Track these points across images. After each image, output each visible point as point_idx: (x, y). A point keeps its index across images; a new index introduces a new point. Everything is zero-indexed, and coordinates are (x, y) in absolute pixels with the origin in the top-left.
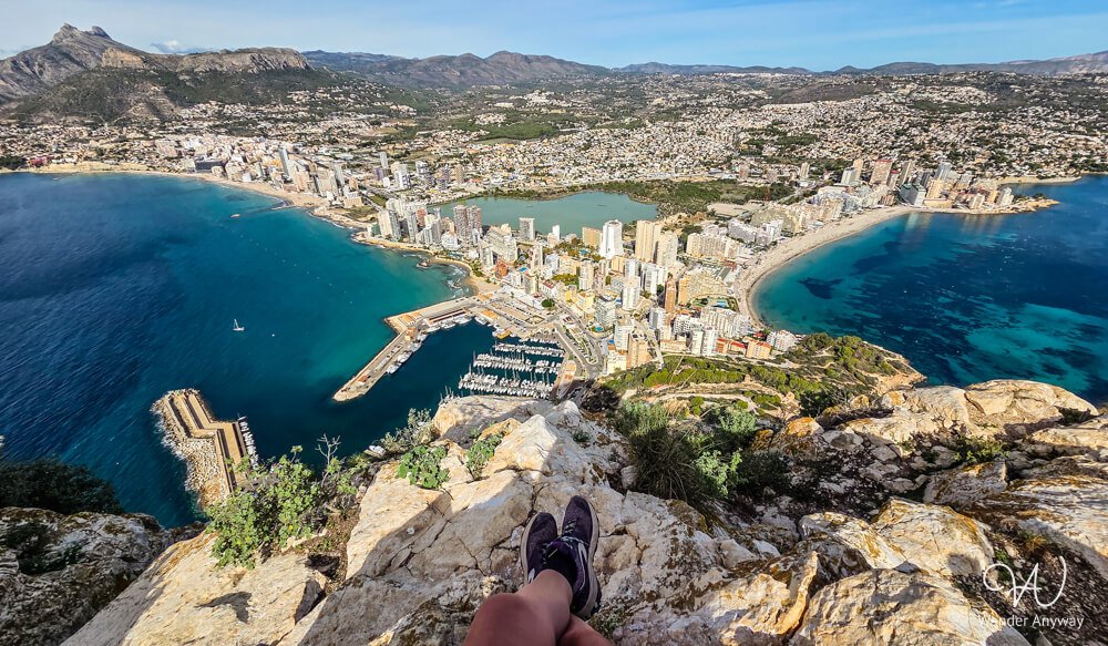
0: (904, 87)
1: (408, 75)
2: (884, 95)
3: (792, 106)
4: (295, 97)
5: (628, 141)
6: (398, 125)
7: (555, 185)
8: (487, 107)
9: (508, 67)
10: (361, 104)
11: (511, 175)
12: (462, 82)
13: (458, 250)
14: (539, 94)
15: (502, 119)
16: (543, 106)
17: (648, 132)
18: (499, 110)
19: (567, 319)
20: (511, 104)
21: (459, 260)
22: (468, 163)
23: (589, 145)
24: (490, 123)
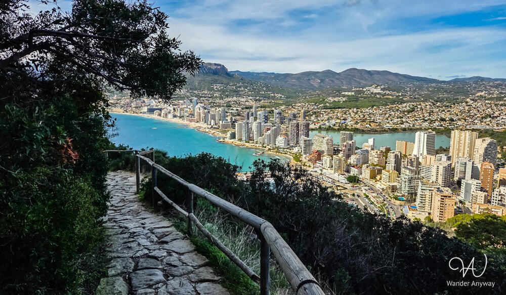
1: (287, 81)
4: (215, 87)
5: (449, 109)
6: (271, 102)
7: (378, 127)
8: (335, 95)
9: (355, 78)
10: (252, 92)
11: (343, 121)
12: (321, 86)
13: (287, 148)
14: (376, 87)
15: (344, 99)
16: (377, 94)
17: (469, 105)
18: (344, 96)
19: (369, 189)
20: (353, 93)
21: (285, 154)
22: (312, 115)
23: (413, 110)
24: (334, 101)
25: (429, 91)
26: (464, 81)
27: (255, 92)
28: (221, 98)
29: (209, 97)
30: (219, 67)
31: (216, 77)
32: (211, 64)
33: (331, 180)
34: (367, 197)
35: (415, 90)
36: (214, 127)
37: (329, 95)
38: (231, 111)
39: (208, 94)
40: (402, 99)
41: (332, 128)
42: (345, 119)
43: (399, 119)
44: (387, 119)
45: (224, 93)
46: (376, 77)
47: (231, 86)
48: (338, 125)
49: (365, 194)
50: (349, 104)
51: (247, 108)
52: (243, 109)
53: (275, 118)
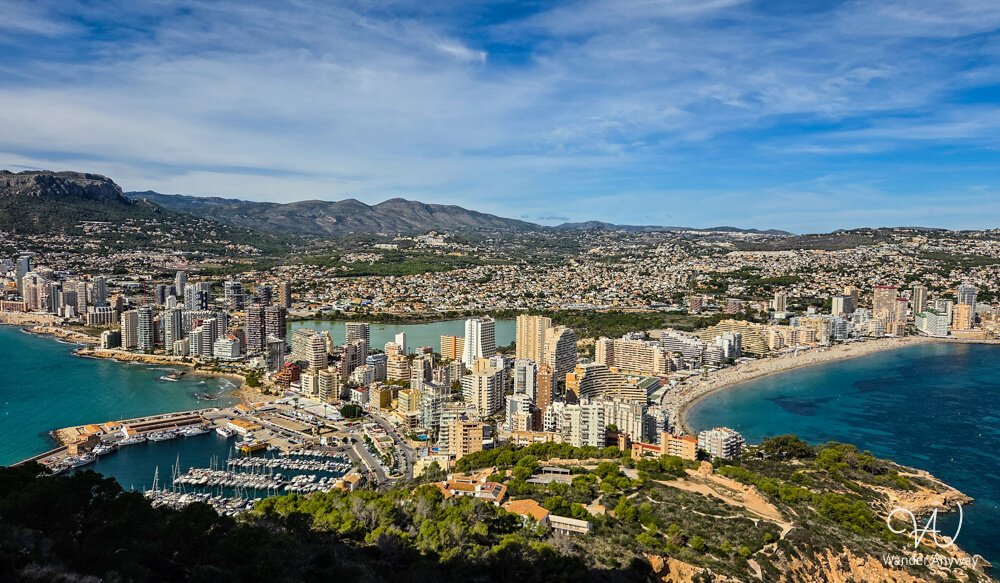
0: (910, 240)
1: (266, 219)
2: (886, 246)
3: (766, 253)
4: (88, 228)
5: (543, 277)
6: (227, 262)
7: (425, 311)
8: (361, 248)
9: (403, 216)
10: (182, 240)
11: (365, 301)
12: (338, 230)
13: (238, 361)
14: (435, 236)
15: (377, 258)
16: (438, 248)
17: (572, 270)
18: (377, 251)
19: (374, 427)
20: (395, 246)
21: (232, 372)
22: (307, 290)
23: (488, 279)
24: (359, 261)
25: (522, 244)
26: (575, 229)
27: (189, 241)
28: (103, 253)
29: (72, 252)
30: (98, 183)
31: (91, 205)
32: (75, 175)
33: (311, 417)
34: (368, 440)
35: (501, 243)
36: (71, 321)
37: (349, 249)
38: (123, 283)
39: (69, 244)
40: (478, 258)
41: (343, 315)
42: (370, 298)
43: (463, 296)
44: (443, 296)
45: (110, 243)
46: (439, 216)
47: (131, 225)
48: (354, 309)
49: (366, 436)
50: (385, 267)
51: (165, 276)
52: (155, 277)
53: (226, 299)
